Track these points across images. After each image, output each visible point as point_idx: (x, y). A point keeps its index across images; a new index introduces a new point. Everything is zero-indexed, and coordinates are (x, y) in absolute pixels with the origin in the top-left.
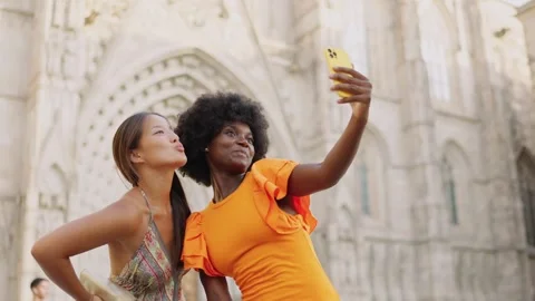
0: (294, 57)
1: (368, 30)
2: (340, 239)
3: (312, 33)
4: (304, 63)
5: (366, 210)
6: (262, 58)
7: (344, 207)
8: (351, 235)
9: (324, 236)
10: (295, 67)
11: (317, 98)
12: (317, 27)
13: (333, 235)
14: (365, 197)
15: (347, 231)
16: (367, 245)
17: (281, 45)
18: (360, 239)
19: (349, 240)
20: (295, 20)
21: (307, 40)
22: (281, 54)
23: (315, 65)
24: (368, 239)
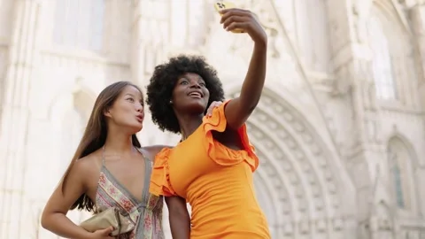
0: (334, 84)
1: (392, 58)
2: (380, 229)
3: (346, 65)
4: (342, 89)
5: (401, 204)
6: (308, 86)
7: (382, 202)
8: (390, 224)
9: (367, 227)
10: (336, 93)
11: (354, 116)
12: (351, 60)
13: (375, 226)
14: (400, 194)
15: (386, 222)
16: (404, 233)
17: (323, 76)
18: (397, 228)
19: (388, 229)
20: (332, 55)
21: (343, 70)
22: (324, 83)
23: (351, 90)
24: (404, 227)
